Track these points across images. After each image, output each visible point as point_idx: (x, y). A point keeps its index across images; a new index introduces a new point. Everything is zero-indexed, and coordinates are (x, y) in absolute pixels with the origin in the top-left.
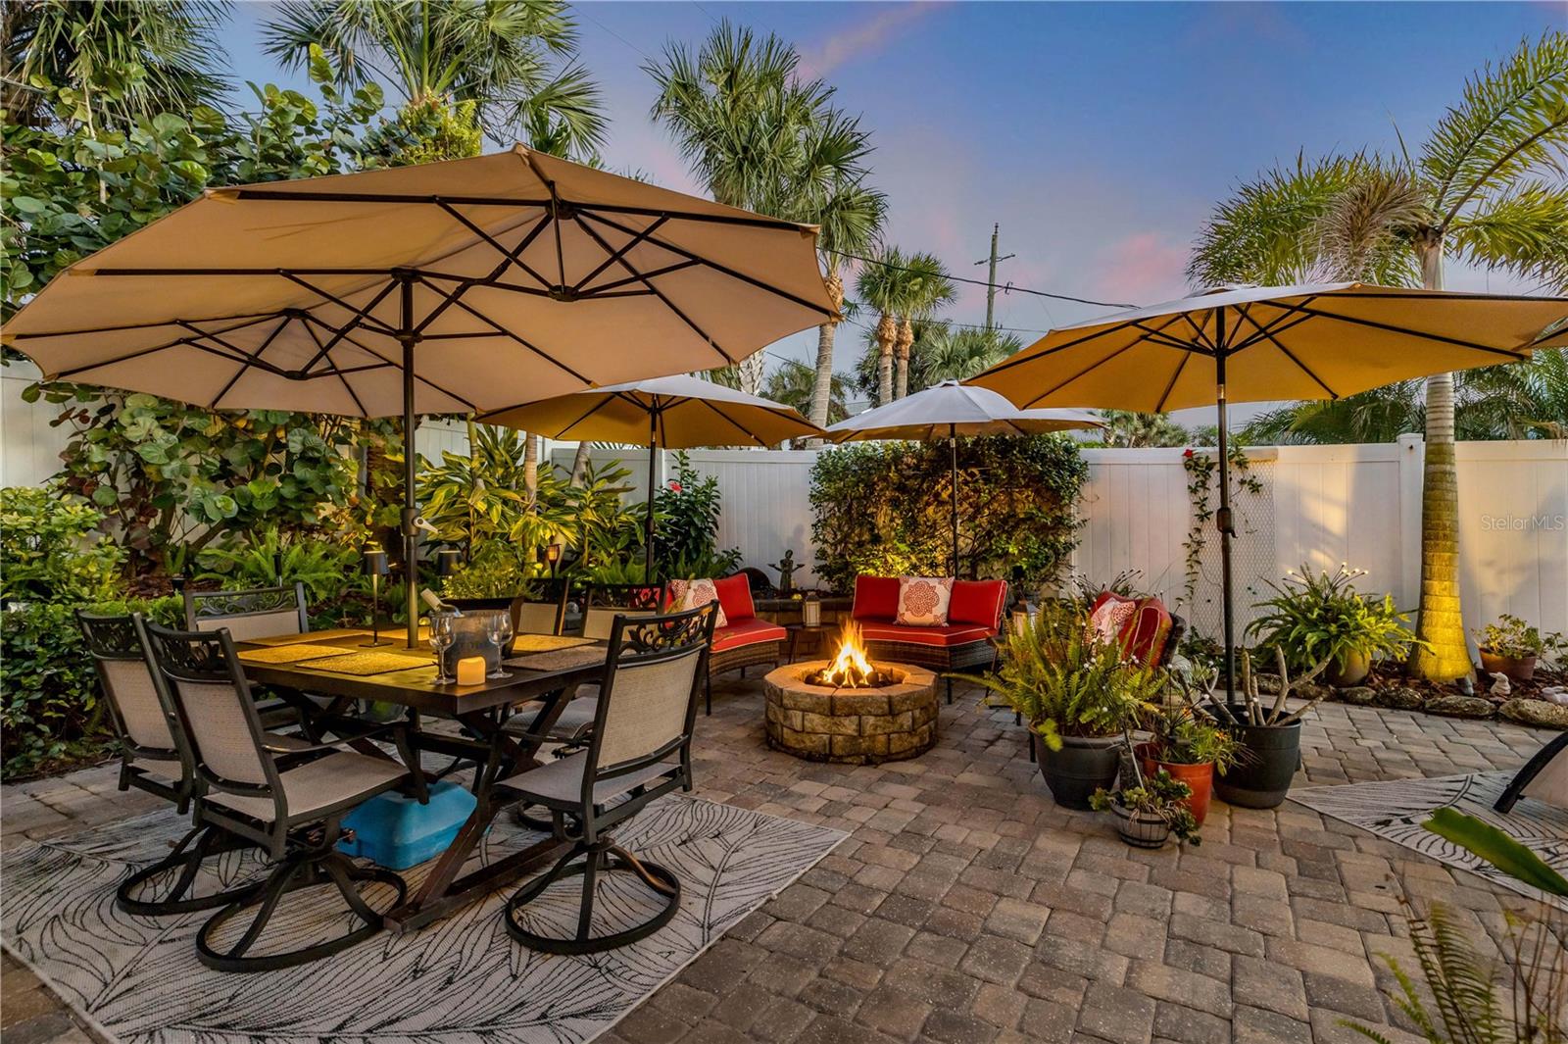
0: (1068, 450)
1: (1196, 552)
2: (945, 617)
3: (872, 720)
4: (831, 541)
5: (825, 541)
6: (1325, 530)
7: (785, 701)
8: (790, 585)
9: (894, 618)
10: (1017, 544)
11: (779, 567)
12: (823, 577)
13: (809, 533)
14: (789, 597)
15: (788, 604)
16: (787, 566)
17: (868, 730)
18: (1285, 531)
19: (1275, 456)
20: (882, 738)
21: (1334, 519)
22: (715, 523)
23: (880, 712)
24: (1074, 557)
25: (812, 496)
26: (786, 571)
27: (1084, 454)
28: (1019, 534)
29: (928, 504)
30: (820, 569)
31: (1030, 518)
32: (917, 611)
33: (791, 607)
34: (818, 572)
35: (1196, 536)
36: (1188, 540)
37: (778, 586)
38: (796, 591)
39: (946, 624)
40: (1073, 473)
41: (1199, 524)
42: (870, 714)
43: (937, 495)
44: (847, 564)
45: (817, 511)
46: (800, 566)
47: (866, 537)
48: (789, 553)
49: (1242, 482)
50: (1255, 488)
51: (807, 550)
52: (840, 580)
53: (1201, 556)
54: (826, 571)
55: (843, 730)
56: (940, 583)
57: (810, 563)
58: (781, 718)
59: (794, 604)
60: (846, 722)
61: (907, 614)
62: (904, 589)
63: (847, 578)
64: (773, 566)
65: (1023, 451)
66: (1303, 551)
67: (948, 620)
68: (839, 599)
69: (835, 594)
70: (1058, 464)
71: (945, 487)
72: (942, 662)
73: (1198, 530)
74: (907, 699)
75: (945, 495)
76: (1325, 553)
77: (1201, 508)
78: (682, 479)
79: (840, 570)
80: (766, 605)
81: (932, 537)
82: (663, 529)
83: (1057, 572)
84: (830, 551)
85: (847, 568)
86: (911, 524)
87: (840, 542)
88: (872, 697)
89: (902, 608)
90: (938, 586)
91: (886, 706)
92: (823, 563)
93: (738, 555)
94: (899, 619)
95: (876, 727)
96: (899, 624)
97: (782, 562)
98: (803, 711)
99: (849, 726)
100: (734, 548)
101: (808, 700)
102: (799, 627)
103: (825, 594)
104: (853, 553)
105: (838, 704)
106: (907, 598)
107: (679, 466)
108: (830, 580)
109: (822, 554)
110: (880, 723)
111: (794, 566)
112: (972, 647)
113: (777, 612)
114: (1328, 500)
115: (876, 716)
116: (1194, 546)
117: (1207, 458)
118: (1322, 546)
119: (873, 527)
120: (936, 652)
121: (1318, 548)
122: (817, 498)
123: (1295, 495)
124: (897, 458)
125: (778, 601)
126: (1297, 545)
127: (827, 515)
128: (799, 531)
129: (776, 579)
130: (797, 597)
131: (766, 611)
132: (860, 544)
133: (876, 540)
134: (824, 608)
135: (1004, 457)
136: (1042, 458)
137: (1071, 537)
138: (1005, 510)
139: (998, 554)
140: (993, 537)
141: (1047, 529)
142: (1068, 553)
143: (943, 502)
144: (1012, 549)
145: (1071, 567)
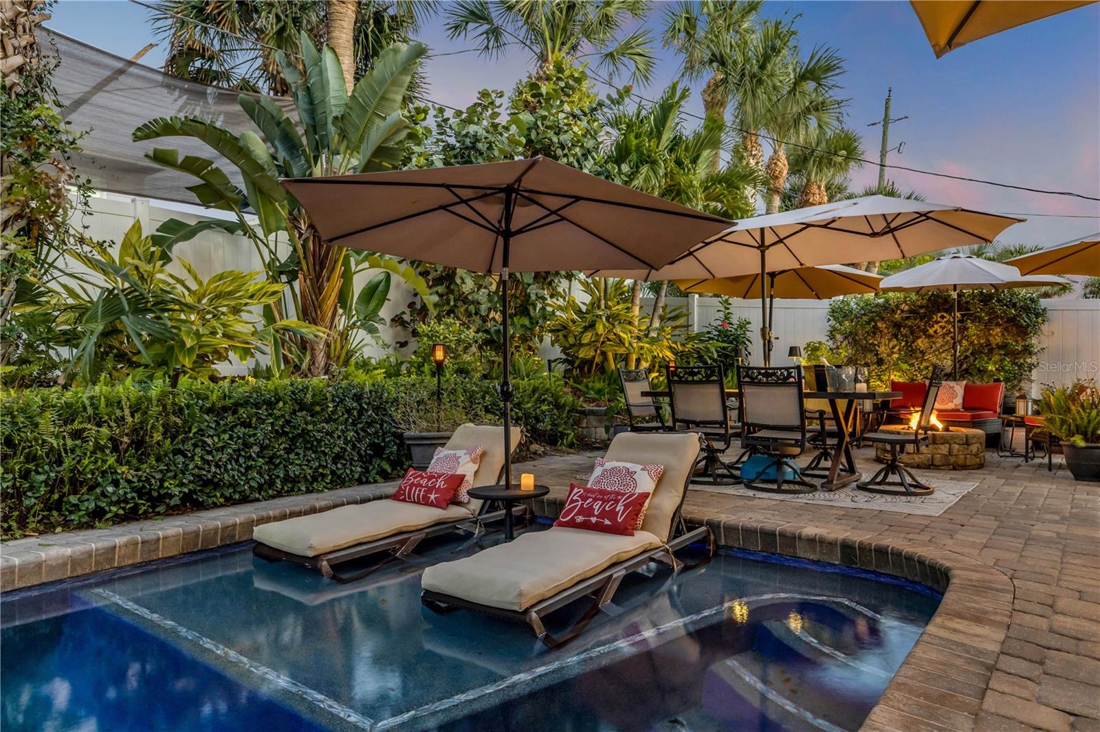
0: (1032, 300)
3: (957, 446)
10: (995, 363)
17: (955, 452)
20: (962, 457)
24: (1034, 374)
25: (827, 330)
27: (1043, 302)
28: (996, 358)
29: (918, 338)
31: (1004, 346)
39: (962, 410)
40: (1037, 315)
43: (925, 332)
47: (872, 361)
55: (940, 451)
56: (955, 386)
60: (942, 447)
65: (999, 301)
67: (963, 407)
70: (1027, 309)
71: (932, 326)
83: (1022, 384)
86: (908, 350)
91: (964, 440)
95: (959, 451)
99: (944, 449)
119: (877, 354)
122: (832, 334)
132: (868, 365)
133: (880, 362)
135: (986, 305)
136: (1014, 305)
137: (1033, 360)
138: (982, 341)
139: (979, 371)
140: (976, 359)
141: (1014, 354)
142: (1030, 371)
143: (930, 336)
144: (991, 367)
145: (1032, 381)
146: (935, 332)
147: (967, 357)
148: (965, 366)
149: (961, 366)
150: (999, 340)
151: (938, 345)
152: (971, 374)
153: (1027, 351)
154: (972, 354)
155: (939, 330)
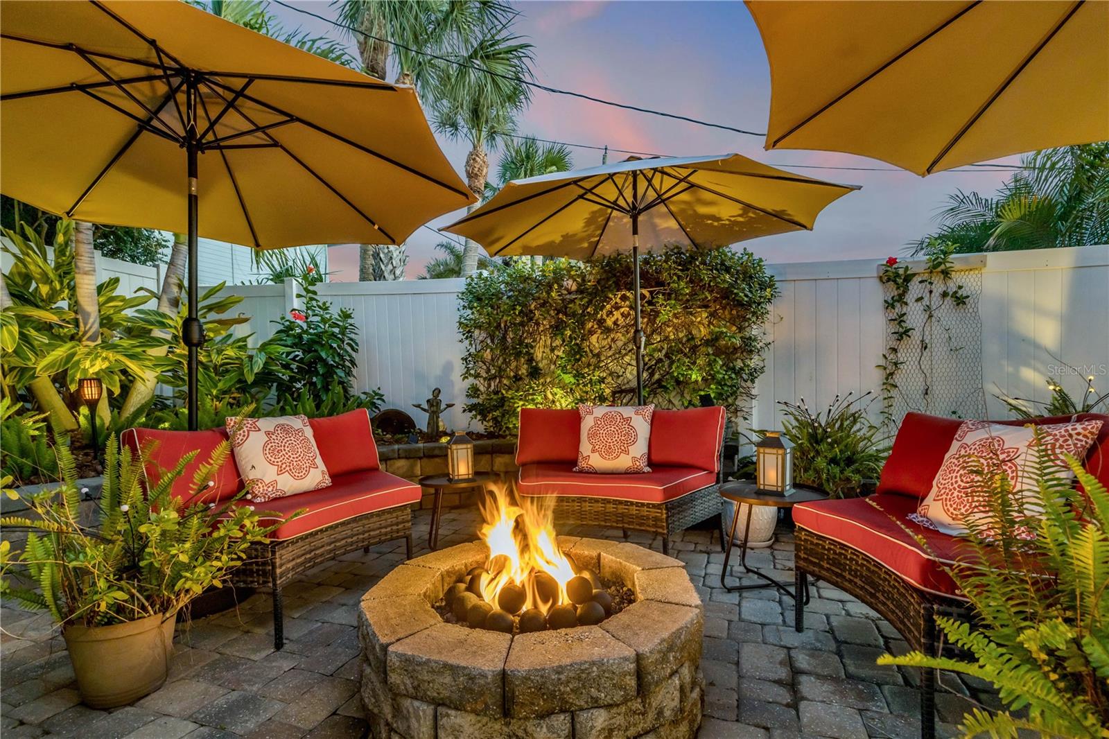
1: (891, 374)
2: (645, 459)
4: (484, 375)
5: (477, 376)
6: (1037, 346)
7: (394, 678)
8: (438, 427)
9: (574, 462)
10: (701, 369)
11: (426, 407)
12: (475, 416)
13: (459, 368)
14: (437, 440)
15: (434, 448)
16: (434, 406)
18: (992, 348)
19: (983, 263)
21: (1047, 333)
22: (353, 362)
23: (618, 696)
24: (757, 385)
25: (461, 323)
26: (433, 412)
28: (702, 360)
29: (591, 332)
30: (471, 408)
31: (713, 341)
32: (608, 452)
33: (437, 452)
34: (470, 411)
35: (891, 356)
36: (882, 362)
37: (425, 429)
38: (445, 434)
39: (647, 469)
40: (763, 287)
41: (894, 344)
42: (596, 704)
43: (601, 322)
44: (503, 399)
45: (467, 342)
46: (449, 406)
47: (523, 371)
48: (437, 392)
49: (945, 295)
50: (960, 300)
51: (457, 389)
52: (495, 419)
53: (897, 379)
54: (480, 410)
56: (637, 413)
57: (461, 402)
58: (387, 710)
59: (441, 448)
61: (592, 456)
62: (587, 423)
63: (503, 416)
64: (418, 406)
66: (1011, 369)
67: (650, 463)
68: (494, 441)
69: (490, 435)
71: (610, 313)
72: (655, 526)
73: (894, 350)
74: (670, 649)
75: (609, 322)
76: (1035, 369)
77: (899, 323)
78: (308, 308)
79: (496, 408)
80: (406, 451)
81: (597, 367)
82: (286, 366)
83: (741, 402)
84: (482, 389)
85: (503, 406)
86: (576, 353)
87: (493, 377)
88: (599, 663)
89: (585, 448)
90: (634, 417)
91: (631, 682)
92: (475, 401)
93: (381, 397)
94: (582, 464)
96: (581, 472)
97: (428, 401)
98: (438, 703)
100: (375, 389)
101: (447, 679)
102: (443, 482)
103: (479, 436)
104: (510, 388)
105: (521, 694)
106: (592, 436)
107: (304, 293)
108: (484, 419)
109: (474, 391)
110: (620, 720)
111: (443, 406)
112: (692, 499)
113: (420, 458)
114: (1038, 311)
115: (609, 707)
116: (890, 368)
117: (907, 268)
118: (1032, 362)
119: (531, 360)
120: (645, 510)
121: (1028, 365)
122: (467, 329)
123: (1004, 308)
124: (558, 277)
125: (421, 445)
126: (1005, 362)
127: (479, 347)
128: (448, 367)
129: (422, 421)
130: (444, 440)
131: (407, 458)
132: (518, 378)
133: (535, 373)
134: (478, 453)
135: (685, 269)
136: (728, 270)
137: (754, 362)
138: (681, 335)
139: (678, 382)
140: (672, 362)
141: (729, 353)
142: (752, 381)
143: (608, 330)
144: (695, 376)
145: (752, 397)
146: (615, 323)
147: (660, 361)
148: (657, 376)
149: (652, 375)
150: (703, 332)
151: (620, 344)
152: (665, 388)
153: (748, 347)
154: (667, 356)
155: (621, 321)
